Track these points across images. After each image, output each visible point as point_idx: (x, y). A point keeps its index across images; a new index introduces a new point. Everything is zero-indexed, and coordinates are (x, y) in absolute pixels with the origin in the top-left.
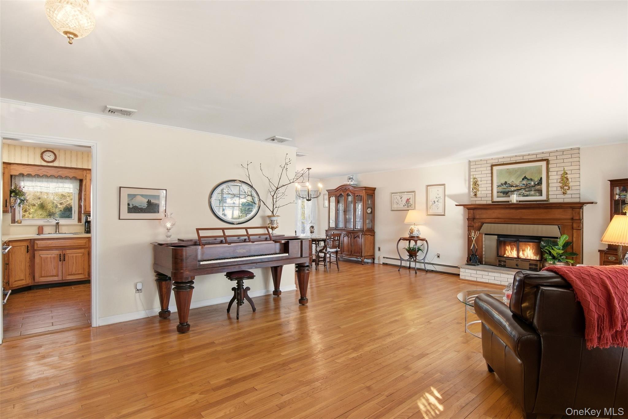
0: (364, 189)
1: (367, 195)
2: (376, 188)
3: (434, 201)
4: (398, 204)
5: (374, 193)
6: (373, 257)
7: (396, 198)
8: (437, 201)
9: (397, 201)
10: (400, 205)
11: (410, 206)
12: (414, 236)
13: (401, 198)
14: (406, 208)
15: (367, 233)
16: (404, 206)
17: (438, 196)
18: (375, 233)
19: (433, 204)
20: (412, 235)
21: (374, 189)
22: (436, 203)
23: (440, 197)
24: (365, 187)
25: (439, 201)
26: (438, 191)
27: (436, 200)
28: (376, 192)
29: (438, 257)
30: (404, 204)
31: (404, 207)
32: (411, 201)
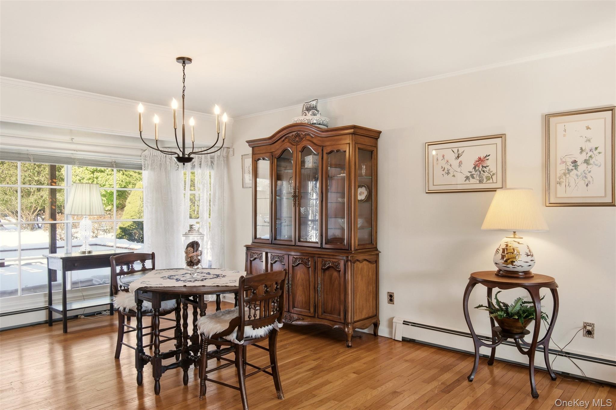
0: (352, 131)
1: (359, 149)
2: (380, 132)
3: (575, 162)
4: (448, 173)
5: (376, 146)
6: (374, 321)
7: (443, 156)
8: (586, 162)
9: (447, 167)
10: (454, 176)
11: (488, 178)
12: (517, 272)
13: (458, 157)
14: (474, 184)
15: (361, 257)
16: (467, 178)
17: (587, 146)
18: (378, 255)
19: (569, 171)
20: (510, 267)
21: (375, 135)
22: (582, 167)
23: (596, 148)
24: (354, 127)
25: (591, 161)
26: (588, 128)
27: (580, 159)
28: (382, 142)
29: (589, 333)
30: (469, 175)
31: (467, 182)
32: (491, 163)
